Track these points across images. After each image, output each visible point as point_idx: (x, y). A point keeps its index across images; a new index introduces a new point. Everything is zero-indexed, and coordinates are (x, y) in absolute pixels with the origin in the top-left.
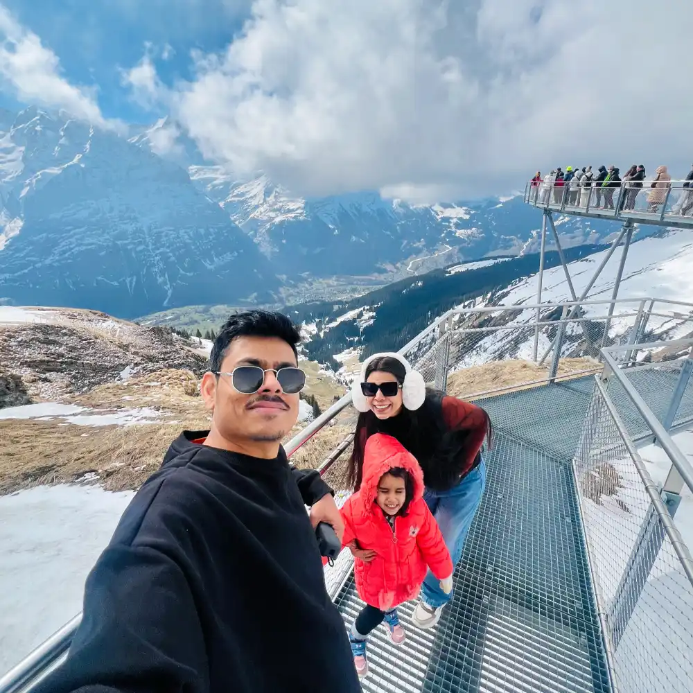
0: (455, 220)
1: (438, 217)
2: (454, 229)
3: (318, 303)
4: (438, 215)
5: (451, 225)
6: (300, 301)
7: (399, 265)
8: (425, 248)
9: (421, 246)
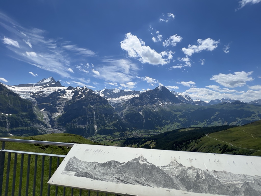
0: (178, 116)
1: (173, 114)
3: (138, 137)
5: (177, 117)
6: (132, 136)
7: (162, 128)
8: (170, 123)
9: (169, 122)
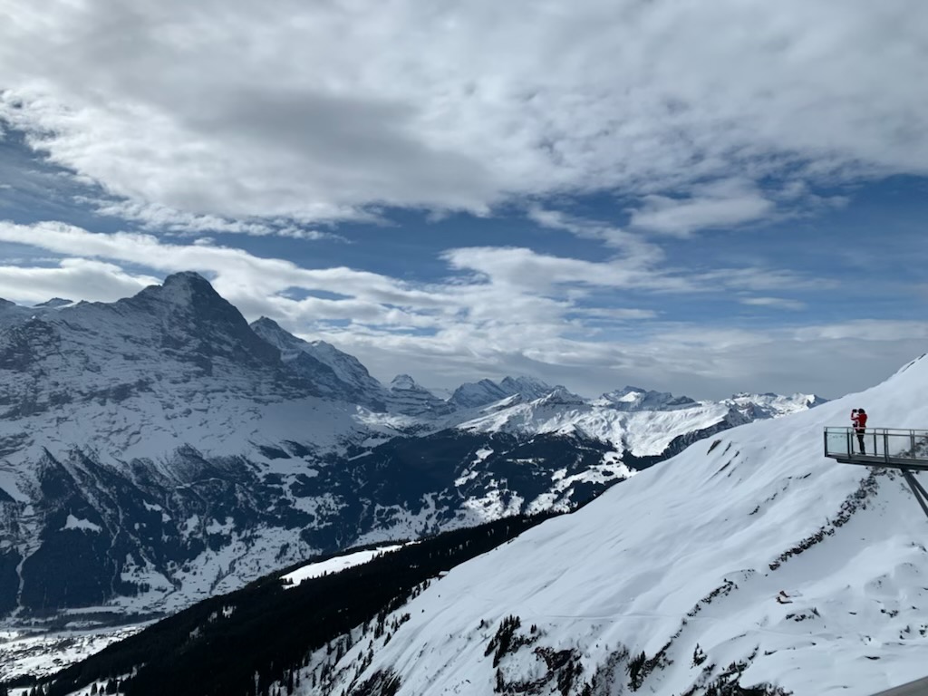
0: (292, 480)
1: (260, 475)
2: (289, 496)
4: (260, 471)
5: (286, 488)
7: (179, 575)
8: (235, 536)
9: (226, 532)
